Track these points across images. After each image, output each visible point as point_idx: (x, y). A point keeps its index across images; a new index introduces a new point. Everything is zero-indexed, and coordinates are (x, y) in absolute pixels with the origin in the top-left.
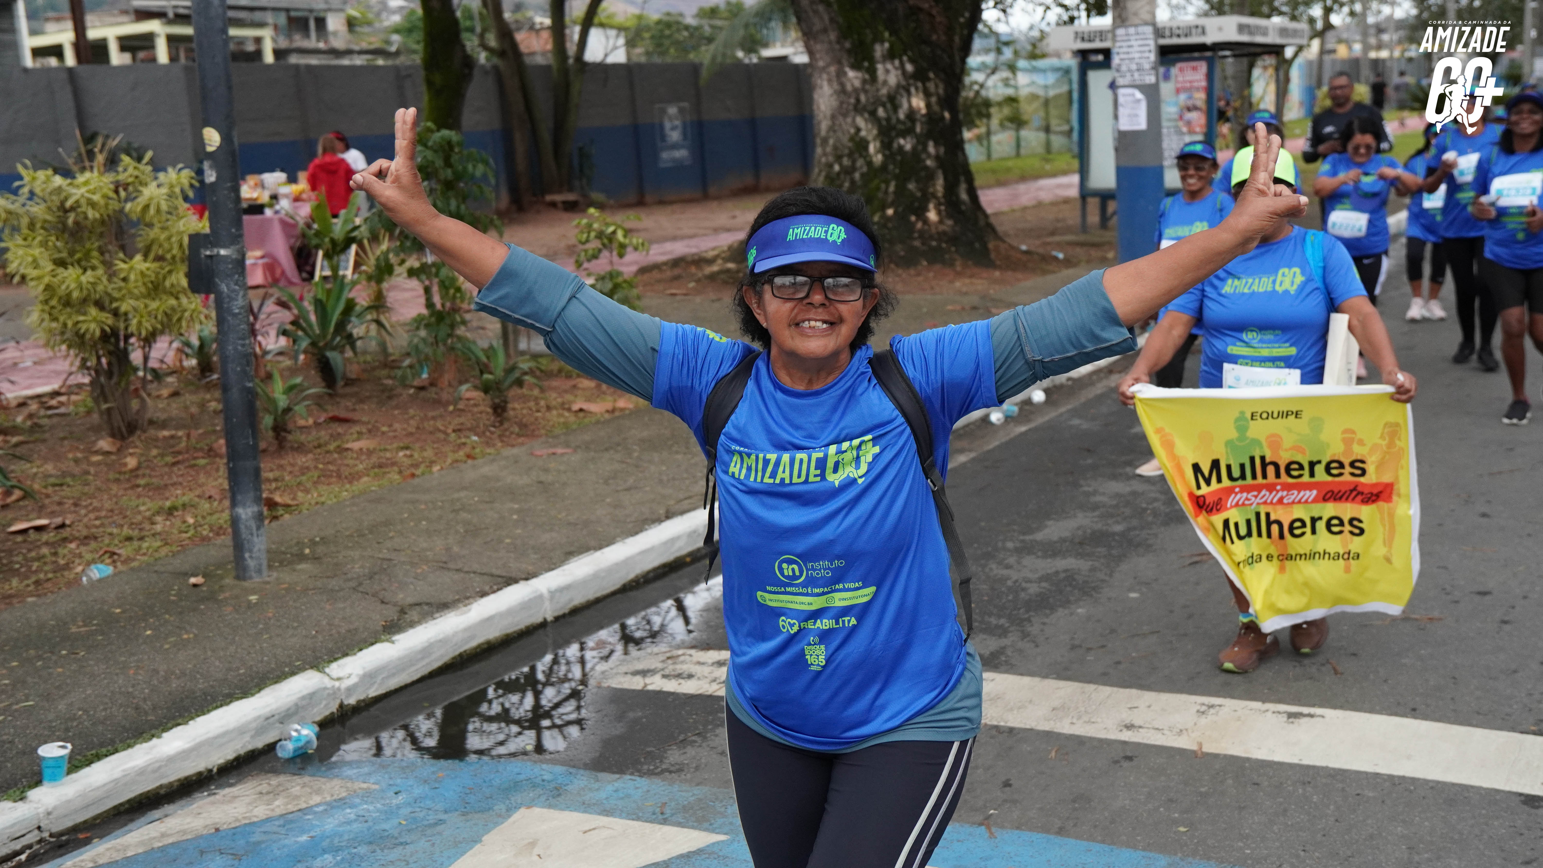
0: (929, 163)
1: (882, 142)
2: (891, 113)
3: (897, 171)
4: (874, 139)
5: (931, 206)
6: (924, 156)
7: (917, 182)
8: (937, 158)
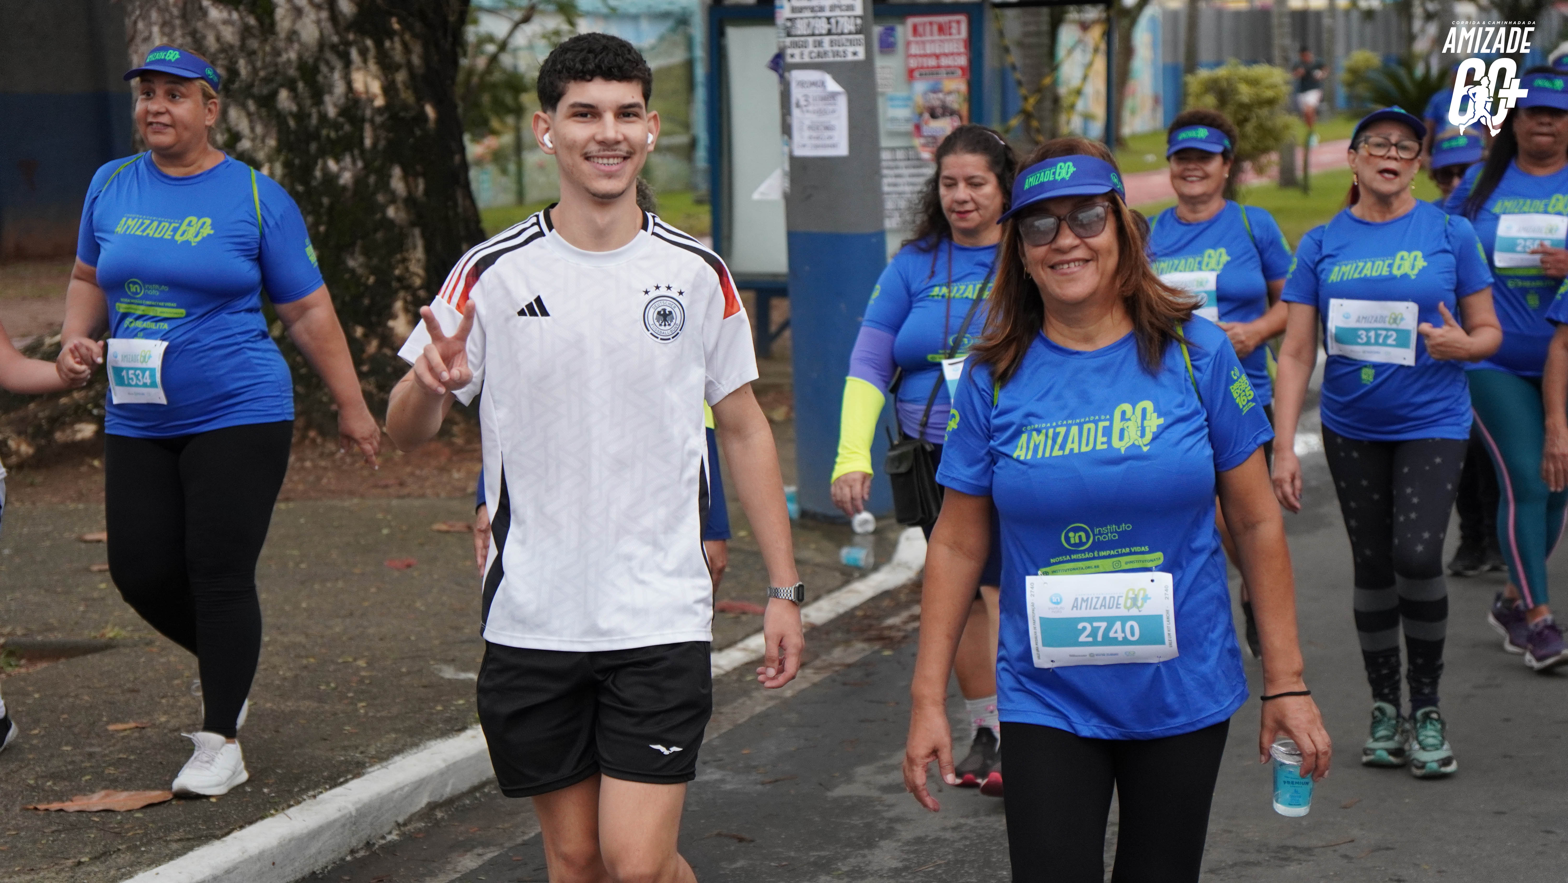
0: (391, 212)
1: (287, 165)
2: (308, 102)
3: (322, 229)
4: (271, 160)
5: (399, 305)
6: (381, 198)
7: (366, 253)
8: (410, 201)
